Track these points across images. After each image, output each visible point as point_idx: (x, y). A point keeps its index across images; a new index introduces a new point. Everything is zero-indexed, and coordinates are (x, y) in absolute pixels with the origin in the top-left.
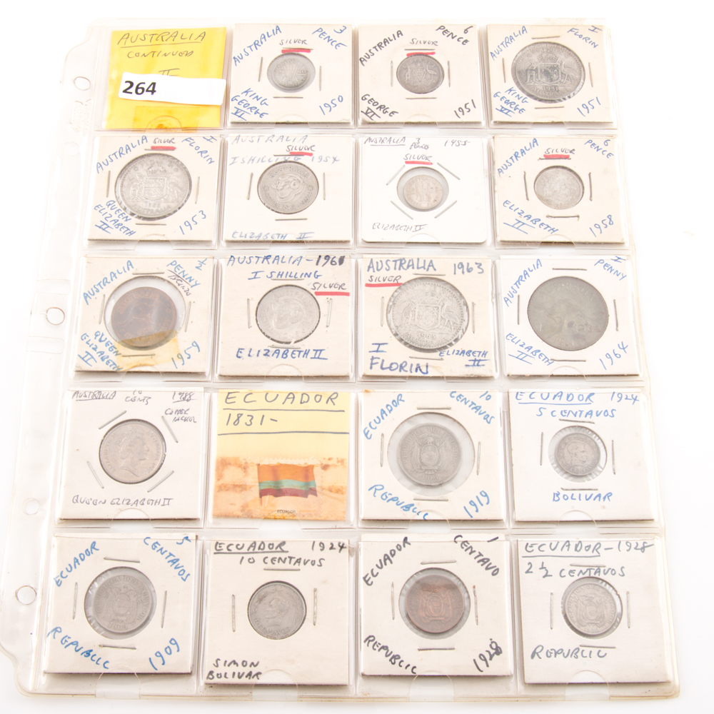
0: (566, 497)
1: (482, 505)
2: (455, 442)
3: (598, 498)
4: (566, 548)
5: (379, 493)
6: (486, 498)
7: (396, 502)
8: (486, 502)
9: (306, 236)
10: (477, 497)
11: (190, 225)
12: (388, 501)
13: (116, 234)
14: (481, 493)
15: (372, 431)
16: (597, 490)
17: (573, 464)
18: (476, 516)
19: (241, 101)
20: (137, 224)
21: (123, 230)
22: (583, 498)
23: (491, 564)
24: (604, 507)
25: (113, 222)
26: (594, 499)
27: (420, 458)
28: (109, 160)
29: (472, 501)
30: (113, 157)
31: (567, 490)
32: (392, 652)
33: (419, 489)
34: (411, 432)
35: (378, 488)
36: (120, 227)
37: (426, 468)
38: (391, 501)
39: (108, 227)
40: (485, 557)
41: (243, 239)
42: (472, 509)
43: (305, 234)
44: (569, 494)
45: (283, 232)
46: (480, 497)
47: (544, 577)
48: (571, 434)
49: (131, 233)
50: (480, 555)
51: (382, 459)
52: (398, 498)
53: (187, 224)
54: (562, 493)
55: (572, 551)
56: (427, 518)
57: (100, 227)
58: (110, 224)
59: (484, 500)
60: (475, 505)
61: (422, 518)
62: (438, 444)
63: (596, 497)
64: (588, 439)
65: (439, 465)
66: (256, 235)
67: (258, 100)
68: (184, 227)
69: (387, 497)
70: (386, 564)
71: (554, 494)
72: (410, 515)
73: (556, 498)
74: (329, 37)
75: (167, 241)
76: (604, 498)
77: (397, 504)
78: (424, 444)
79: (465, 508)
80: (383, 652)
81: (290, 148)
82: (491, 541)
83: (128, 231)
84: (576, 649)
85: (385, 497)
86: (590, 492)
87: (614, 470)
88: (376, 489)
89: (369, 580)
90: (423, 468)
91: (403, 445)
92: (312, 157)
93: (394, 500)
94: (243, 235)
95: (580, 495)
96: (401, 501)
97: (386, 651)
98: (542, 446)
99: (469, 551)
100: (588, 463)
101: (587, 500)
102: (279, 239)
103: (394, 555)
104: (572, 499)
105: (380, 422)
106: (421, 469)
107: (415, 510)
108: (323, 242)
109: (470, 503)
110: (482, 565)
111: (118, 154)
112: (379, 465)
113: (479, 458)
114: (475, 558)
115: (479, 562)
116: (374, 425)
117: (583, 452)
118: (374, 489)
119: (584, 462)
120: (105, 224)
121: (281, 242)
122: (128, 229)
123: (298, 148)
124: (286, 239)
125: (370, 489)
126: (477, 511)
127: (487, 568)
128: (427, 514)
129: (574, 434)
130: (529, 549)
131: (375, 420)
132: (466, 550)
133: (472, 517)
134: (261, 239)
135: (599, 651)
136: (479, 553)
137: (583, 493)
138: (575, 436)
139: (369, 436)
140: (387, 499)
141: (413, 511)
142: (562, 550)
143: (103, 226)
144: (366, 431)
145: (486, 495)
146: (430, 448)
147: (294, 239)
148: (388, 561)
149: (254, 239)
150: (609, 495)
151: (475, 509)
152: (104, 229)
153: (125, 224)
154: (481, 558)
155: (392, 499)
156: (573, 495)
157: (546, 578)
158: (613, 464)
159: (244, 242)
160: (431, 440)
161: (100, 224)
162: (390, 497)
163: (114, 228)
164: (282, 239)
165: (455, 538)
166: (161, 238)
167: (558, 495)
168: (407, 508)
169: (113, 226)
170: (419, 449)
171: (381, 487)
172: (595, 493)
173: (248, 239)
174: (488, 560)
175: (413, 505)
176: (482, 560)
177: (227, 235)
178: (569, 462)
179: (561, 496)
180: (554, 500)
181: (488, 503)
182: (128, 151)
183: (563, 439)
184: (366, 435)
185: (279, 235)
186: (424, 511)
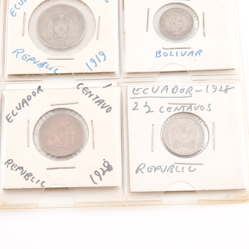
0: (166, 54)
1: (100, 61)
2: (80, 16)
3: (191, 54)
4: (165, 91)
5: (20, 55)
6: (103, 56)
7: (33, 61)
8: (104, 59)
10: (96, 56)
12: (27, 61)
14: (99, 53)
15: (16, 11)
16: (190, 48)
17: (172, 31)
18: (95, 70)
22: (179, 54)
23: (105, 104)
24: (195, 60)
26: (188, 55)
27: (53, 29)
29: (92, 59)
31: (166, 49)
32: (26, 171)
33: (52, 52)
34: (47, 11)
35: (19, 51)
37: (58, 36)
38: (29, 61)
40: (100, 99)
42: (92, 65)
44: (168, 52)
46: (99, 56)
47: (147, 112)
48: (171, 9)
50: (97, 97)
51: (24, 30)
52: (35, 58)
54: (163, 51)
55: (170, 93)
56: (57, 72)
59: (101, 58)
60: (94, 62)
61: (53, 73)
62: (67, 19)
63: (190, 53)
64: (184, 12)
65: (68, 34)
69: (26, 58)
70: (23, 106)
71: (157, 52)
72: (43, 70)
73: (158, 55)
76: (196, 54)
77: (34, 63)
78: (56, 19)
79: (87, 64)
80: (19, 171)
82: (106, 87)
84: (171, 166)
85: (24, 58)
86: (185, 50)
87: (204, 33)
88: (18, 52)
89: (10, 118)
90: (55, 36)
91: (40, 21)
93: (32, 60)
95: (177, 52)
96: (37, 60)
97: (21, 170)
98: (148, 18)
99: (89, 94)
100: (184, 29)
101: (182, 56)
103: (30, 99)
104: (171, 55)
105: (23, 4)
106: (54, 37)
107: (48, 67)
109: (91, 60)
110: (98, 105)
112: (22, 35)
113: (99, 28)
114: (93, 100)
115: (96, 102)
116: (18, 6)
117: (180, 21)
118: (16, 52)
119: (181, 28)
125: (13, 53)
126: (96, 66)
127: (102, 107)
128: (57, 69)
129: (174, 9)
130: (135, 92)
131: (19, 3)
132: (86, 94)
133: (92, 70)
135: (190, 167)
136: (96, 96)
137: (179, 51)
138: (174, 10)
139: (14, 14)
140: (27, 59)
141: (46, 68)
142: (161, 92)
144: (12, 11)
145: (103, 54)
146: (61, 22)
148: (25, 104)
150: (200, 52)
151: (95, 65)
154: (98, 99)
155: (31, 59)
156: (171, 52)
157: (149, 113)
158: (204, 29)
160: (62, 16)
162: (28, 58)
165: (78, 86)
167: (160, 52)
168: (42, 65)
170: (52, 23)
171: (22, 51)
172: (189, 51)
174: (103, 101)
175: (46, 63)
176: (99, 101)
178: (169, 29)
179: (162, 54)
180: (156, 56)
181: (104, 60)
183: (165, 13)
184: (12, 13)
186: (55, 67)
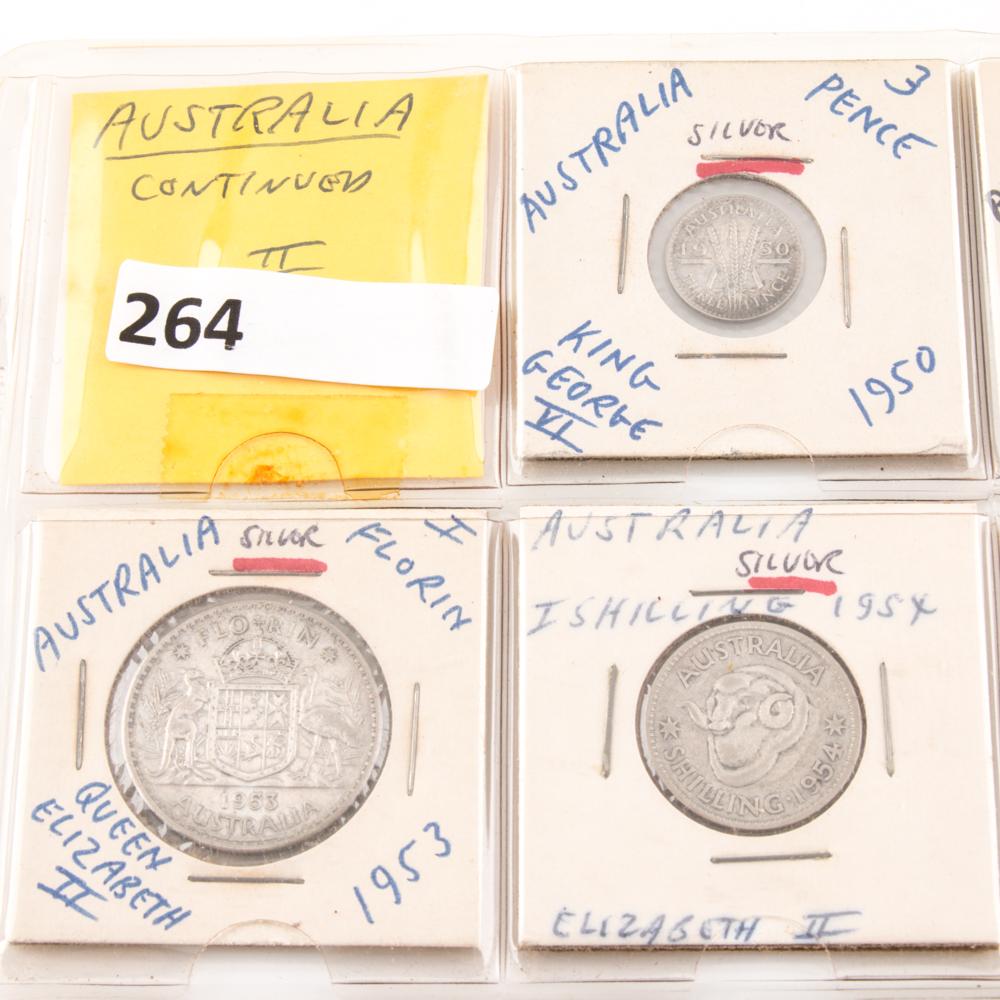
9: (831, 926)
11: (391, 882)
13: (118, 920)
19: (558, 374)
20: (193, 879)
21: (143, 906)
25: (105, 872)
28: (79, 616)
30: (94, 605)
36: (131, 892)
39: (88, 891)
41: (595, 940)
43: (827, 917)
45: (743, 913)
49: (174, 917)
53: (382, 879)
57: (56, 894)
58: (96, 881)
66: (643, 922)
67: (619, 367)
68: (370, 892)
74: (868, 110)
75: (308, 950)
81: (751, 560)
83: (163, 910)
92: (833, 598)
94: (595, 923)
102: (731, 940)
108: (894, 949)
111: (110, 593)
120: (74, 879)
121: (738, 949)
122: (163, 902)
123: (778, 562)
124: (757, 938)
134: (662, 940)
143: (68, 891)
147: (788, 940)
149: (636, 940)
152: (70, 903)
153: (152, 880)
159: (597, 950)
161: (56, 880)
163: (110, 895)
164: (741, 941)
166: (286, 938)
169: (104, 890)
173: (613, 939)
177: (535, 928)
182: (150, 578)
185: (729, 921)
